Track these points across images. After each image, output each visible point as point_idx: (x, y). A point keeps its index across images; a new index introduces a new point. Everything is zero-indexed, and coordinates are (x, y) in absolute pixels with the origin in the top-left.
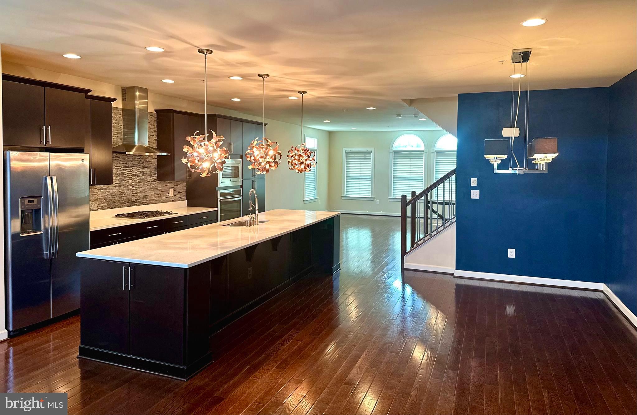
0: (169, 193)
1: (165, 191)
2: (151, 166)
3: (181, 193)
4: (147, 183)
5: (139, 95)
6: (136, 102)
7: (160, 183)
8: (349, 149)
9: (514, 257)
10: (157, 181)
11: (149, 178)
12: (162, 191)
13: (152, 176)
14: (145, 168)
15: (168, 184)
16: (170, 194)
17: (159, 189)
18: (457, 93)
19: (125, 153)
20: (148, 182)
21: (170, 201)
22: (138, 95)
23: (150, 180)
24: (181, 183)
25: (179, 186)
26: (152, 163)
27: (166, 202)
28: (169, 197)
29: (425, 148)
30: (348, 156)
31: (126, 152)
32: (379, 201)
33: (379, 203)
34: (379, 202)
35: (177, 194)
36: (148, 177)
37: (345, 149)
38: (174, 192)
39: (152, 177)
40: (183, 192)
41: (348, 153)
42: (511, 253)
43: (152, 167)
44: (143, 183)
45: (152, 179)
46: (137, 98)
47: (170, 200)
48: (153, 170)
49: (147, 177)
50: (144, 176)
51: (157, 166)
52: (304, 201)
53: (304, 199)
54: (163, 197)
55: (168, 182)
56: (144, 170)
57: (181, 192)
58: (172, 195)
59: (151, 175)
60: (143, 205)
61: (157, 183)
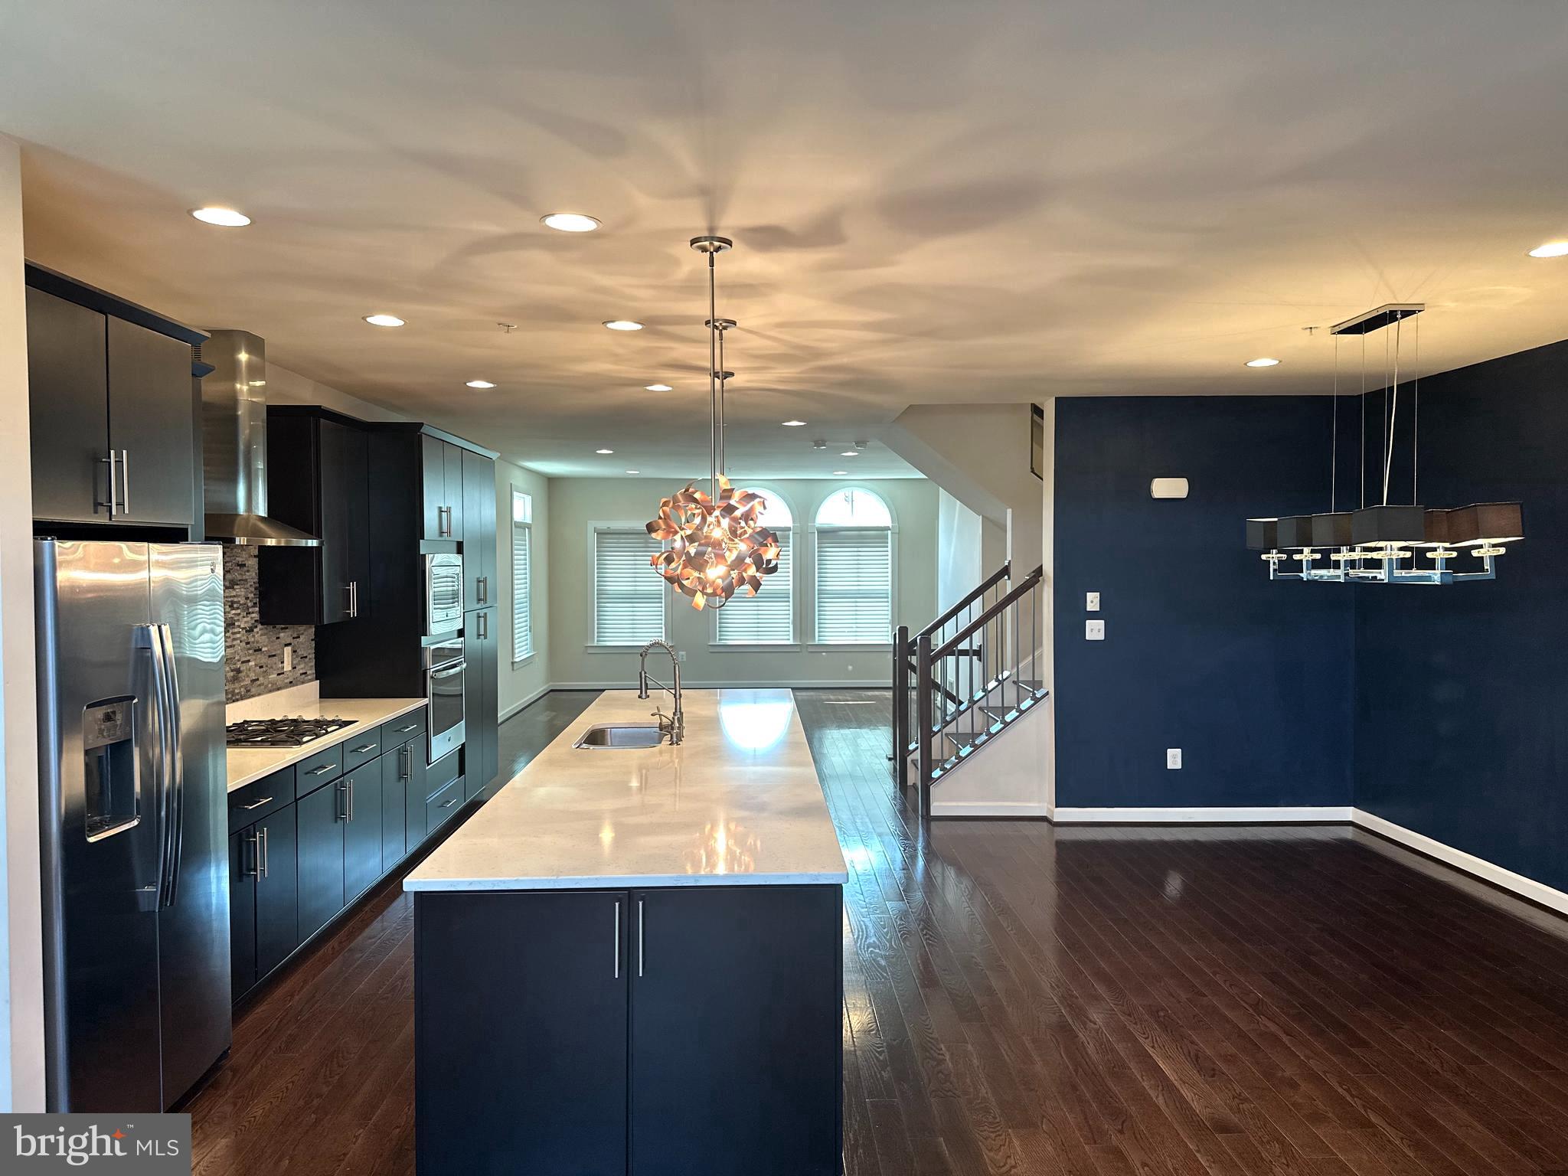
0: (283, 662)
1: (274, 656)
2: (247, 580)
3: (307, 660)
4: (239, 632)
5: (249, 364)
6: (238, 386)
7: (266, 632)
8: (603, 525)
9: (1179, 766)
10: (260, 626)
11: (244, 617)
12: (270, 656)
13: (250, 610)
14: (235, 587)
15: (282, 635)
16: (285, 664)
17: (263, 650)
18: (1051, 396)
19: (234, 541)
20: (243, 629)
21: (286, 687)
22: (244, 365)
23: (246, 622)
24: (305, 630)
25: (302, 637)
26: (248, 571)
27: (278, 689)
28: (283, 673)
29: (794, 522)
30: (601, 543)
31: (237, 539)
32: (684, 653)
33: (685, 660)
34: (684, 657)
35: (299, 664)
36: (241, 616)
37: (592, 525)
38: (292, 655)
39: (250, 613)
40: (310, 656)
41: (601, 534)
42: (1174, 758)
43: (249, 584)
44: (233, 633)
45: (249, 619)
46: (241, 371)
47: (286, 681)
48: (252, 592)
49: (240, 614)
50: (234, 612)
51: (259, 579)
52: (513, 663)
53: (513, 659)
54: (273, 674)
55: (282, 629)
56: (234, 593)
57: (306, 657)
58: (290, 668)
59: (248, 608)
60: (234, 701)
61: (260, 632)
